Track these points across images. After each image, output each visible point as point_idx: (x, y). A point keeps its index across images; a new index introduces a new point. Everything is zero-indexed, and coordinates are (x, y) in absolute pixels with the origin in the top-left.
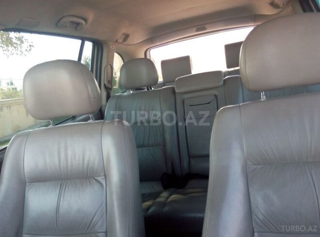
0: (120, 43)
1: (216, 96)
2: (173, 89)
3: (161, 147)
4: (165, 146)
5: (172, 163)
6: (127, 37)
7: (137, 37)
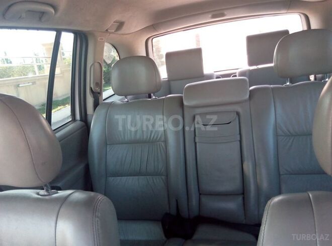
0: (112, 33)
1: (238, 114)
2: (181, 99)
3: (163, 177)
4: (167, 176)
5: (177, 201)
6: (121, 25)
7: (135, 24)
